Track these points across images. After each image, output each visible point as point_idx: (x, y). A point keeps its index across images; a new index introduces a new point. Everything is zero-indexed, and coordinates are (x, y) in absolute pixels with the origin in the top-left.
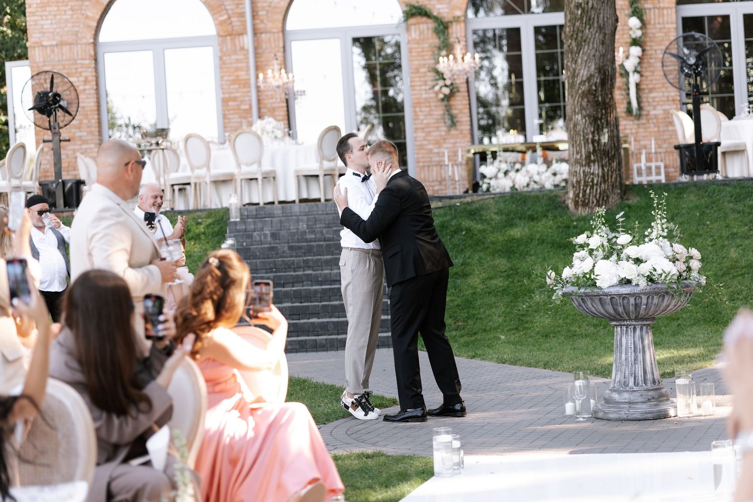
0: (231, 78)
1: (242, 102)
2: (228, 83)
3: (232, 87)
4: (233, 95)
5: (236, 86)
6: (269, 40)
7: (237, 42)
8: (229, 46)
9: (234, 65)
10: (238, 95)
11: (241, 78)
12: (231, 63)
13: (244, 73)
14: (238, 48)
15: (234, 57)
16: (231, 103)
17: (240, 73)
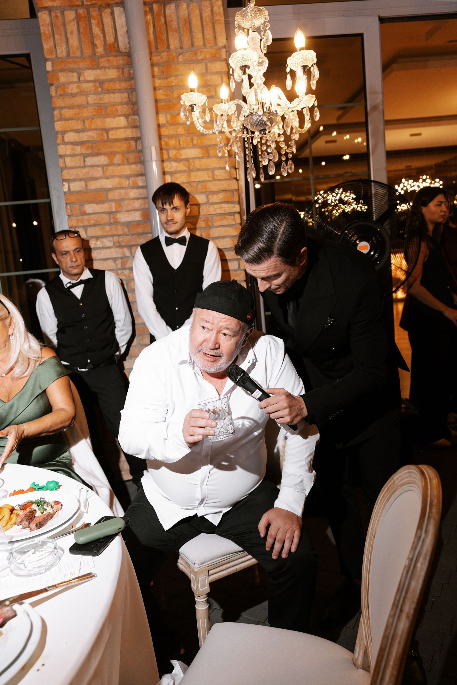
0: (84, 136)
1: (119, 202)
2: (78, 149)
3: (90, 161)
4: (93, 185)
5: (103, 160)
6: (188, 21)
7: (96, 30)
8: (74, 41)
9: (92, 99)
10: (108, 184)
11: (113, 135)
12: (82, 93)
13: (122, 121)
14: (100, 50)
15: (90, 75)
16: (89, 208)
17: (111, 122)
